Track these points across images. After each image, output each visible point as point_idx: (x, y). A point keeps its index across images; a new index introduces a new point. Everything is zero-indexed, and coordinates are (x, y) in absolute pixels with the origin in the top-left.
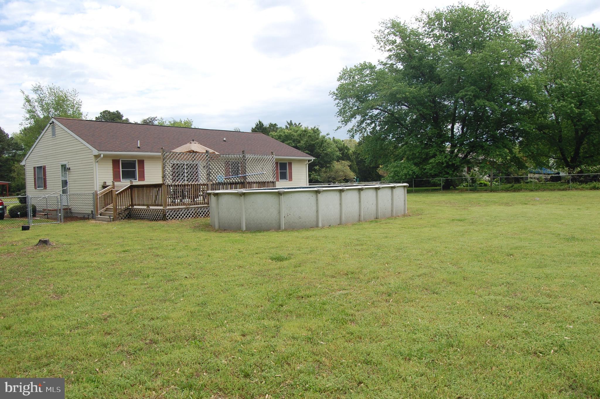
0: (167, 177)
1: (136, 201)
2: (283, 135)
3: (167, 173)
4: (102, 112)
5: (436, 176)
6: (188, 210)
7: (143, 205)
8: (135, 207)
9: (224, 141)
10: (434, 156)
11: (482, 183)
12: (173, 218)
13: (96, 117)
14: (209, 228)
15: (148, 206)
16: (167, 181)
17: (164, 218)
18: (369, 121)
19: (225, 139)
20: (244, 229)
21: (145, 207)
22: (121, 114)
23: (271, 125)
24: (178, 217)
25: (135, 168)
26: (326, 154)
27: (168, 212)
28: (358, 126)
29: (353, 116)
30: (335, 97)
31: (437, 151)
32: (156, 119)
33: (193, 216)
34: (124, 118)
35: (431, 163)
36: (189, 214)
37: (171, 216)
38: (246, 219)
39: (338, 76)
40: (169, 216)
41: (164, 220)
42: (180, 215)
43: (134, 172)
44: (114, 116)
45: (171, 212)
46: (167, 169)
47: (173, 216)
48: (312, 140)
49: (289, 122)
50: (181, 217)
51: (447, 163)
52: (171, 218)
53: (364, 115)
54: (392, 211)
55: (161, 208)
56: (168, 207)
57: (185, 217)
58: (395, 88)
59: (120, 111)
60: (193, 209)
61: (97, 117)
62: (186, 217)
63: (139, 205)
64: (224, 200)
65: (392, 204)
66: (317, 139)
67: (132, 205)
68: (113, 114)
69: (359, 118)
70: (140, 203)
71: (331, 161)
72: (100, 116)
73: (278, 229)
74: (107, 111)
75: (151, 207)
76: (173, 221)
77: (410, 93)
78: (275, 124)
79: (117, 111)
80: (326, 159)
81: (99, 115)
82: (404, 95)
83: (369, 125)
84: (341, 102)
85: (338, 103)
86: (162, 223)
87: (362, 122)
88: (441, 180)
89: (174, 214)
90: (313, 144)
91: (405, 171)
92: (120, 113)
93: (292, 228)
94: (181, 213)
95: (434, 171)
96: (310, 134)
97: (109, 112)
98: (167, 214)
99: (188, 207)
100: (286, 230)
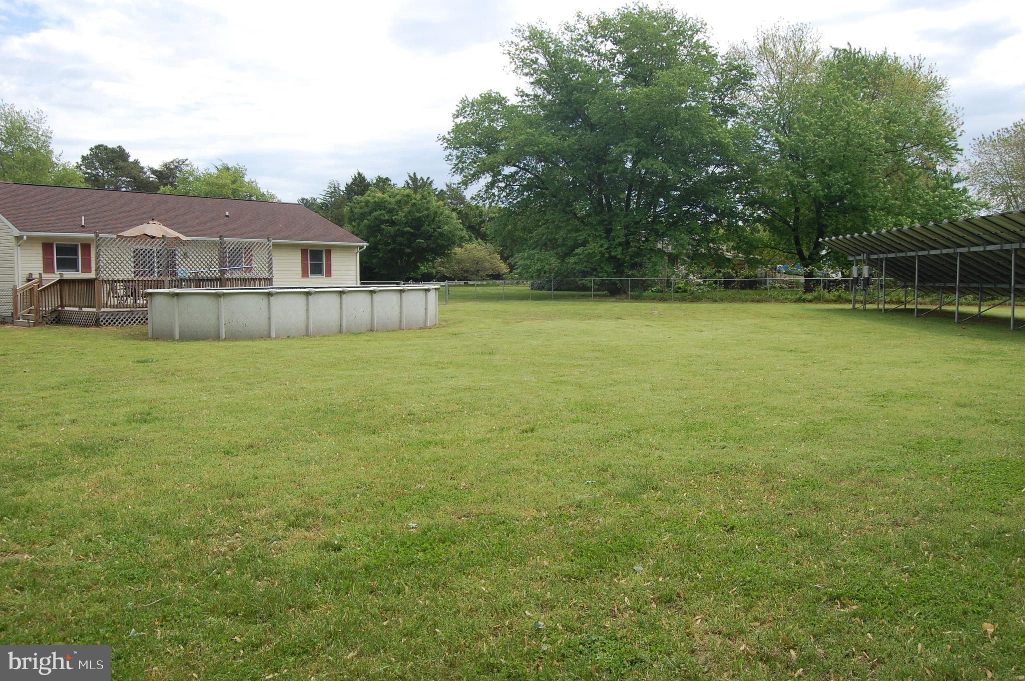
0: (102, 270)
1: (66, 300)
2: (372, 201)
3: (102, 264)
4: (93, 147)
5: (585, 274)
6: (132, 314)
7: (75, 306)
8: (66, 308)
9: (227, 216)
10: (584, 243)
11: (679, 288)
12: (110, 324)
13: (83, 156)
14: (145, 337)
15: (80, 308)
16: (102, 275)
17: (97, 323)
18: (502, 185)
19: (227, 214)
20: (177, 337)
21: (77, 309)
22: (127, 151)
23: (380, 180)
24: (117, 323)
25: (76, 254)
26: (441, 234)
27: (102, 316)
28: (486, 192)
29: (476, 176)
30: (446, 145)
31: (589, 235)
32: (187, 162)
33: (140, 322)
34: (131, 159)
35: (577, 254)
36: (134, 320)
37: (107, 321)
38: (180, 326)
39: (454, 110)
40: (104, 321)
41: (97, 326)
42: (120, 320)
43: (76, 260)
44: (114, 155)
45: (107, 315)
46: (102, 259)
47: (109, 321)
48: (419, 211)
49: (412, 175)
50: (122, 323)
51: (603, 255)
52: (107, 323)
53: (496, 174)
54: (401, 321)
55: (94, 310)
56: (103, 310)
57: (127, 322)
58: (523, 137)
59: (124, 147)
60: (141, 313)
61: (85, 155)
62: (130, 323)
63: (70, 306)
64: (158, 301)
65: (401, 313)
66: (428, 209)
67: (62, 306)
68: (113, 151)
69: (486, 179)
70: (72, 303)
71: (449, 245)
72: (90, 155)
73: (217, 338)
74: (102, 146)
75: (84, 309)
76: (110, 327)
77: (548, 145)
78: (387, 179)
79: (119, 147)
80: (440, 242)
81: (89, 152)
82: (536, 148)
83: (503, 191)
84: (455, 152)
85: (450, 155)
86: (93, 329)
87: (492, 185)
88: (589, 281)
89: (112, 318)
90: (419, 217)
91: (538, 266)
92: (124, 150)
93: (233, 337)
94: (122, 317)
95: (586, 267)
96: (414, 201)
97: (106, 148)
98: (101, 319)
99: (134, 309)
100: (226, 339)
